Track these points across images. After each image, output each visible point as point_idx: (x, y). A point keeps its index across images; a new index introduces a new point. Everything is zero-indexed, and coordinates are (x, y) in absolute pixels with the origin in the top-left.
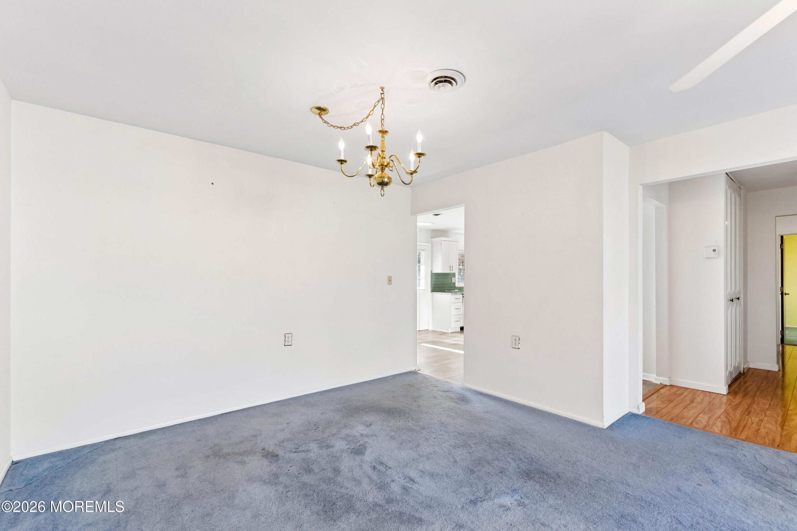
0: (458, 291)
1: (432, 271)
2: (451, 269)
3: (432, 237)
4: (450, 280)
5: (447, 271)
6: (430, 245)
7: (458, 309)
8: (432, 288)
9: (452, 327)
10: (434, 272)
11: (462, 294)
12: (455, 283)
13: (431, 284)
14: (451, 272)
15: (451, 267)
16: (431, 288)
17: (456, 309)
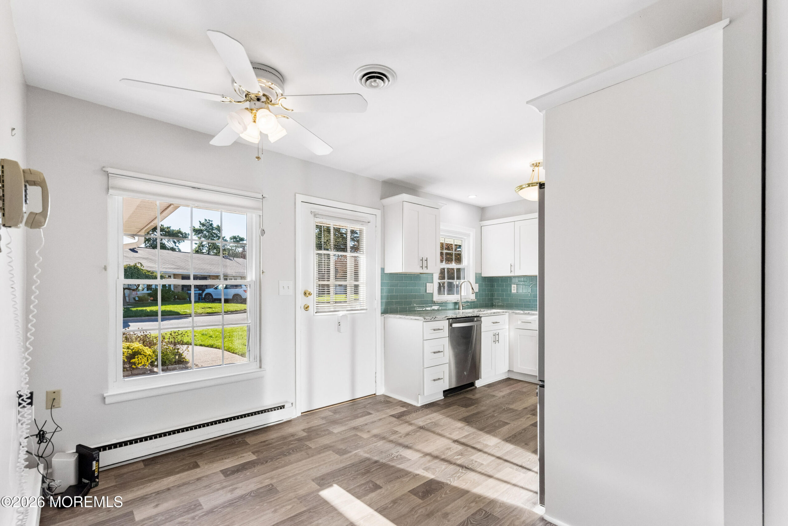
0: (438, 310)
1: (383, 270)
2: (425, 265)
3: (383, 197)
4: (422, 289)
5: (416, 270)
6: (378, 212)
7: (439, 352)
8: (384, 304)
9: (426, 394)
10: (388, 271)
11: (448, 319)
12: (432, 294)
13: (382, 298)
14: (425, 271)
15: (424, 262)
16: (381, 306)
17: (434, 353)
